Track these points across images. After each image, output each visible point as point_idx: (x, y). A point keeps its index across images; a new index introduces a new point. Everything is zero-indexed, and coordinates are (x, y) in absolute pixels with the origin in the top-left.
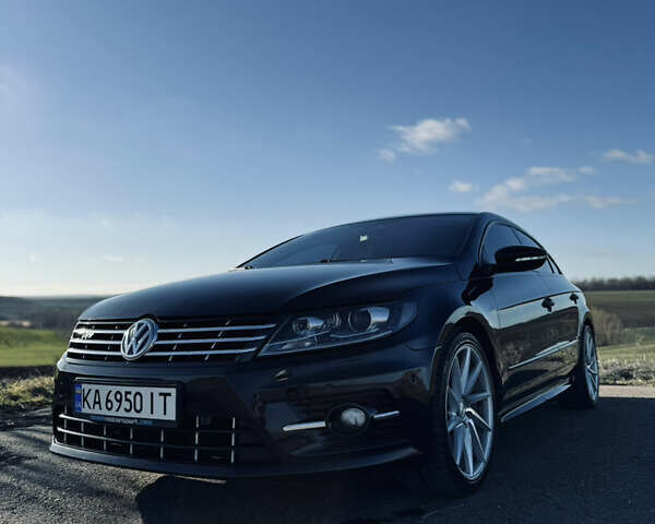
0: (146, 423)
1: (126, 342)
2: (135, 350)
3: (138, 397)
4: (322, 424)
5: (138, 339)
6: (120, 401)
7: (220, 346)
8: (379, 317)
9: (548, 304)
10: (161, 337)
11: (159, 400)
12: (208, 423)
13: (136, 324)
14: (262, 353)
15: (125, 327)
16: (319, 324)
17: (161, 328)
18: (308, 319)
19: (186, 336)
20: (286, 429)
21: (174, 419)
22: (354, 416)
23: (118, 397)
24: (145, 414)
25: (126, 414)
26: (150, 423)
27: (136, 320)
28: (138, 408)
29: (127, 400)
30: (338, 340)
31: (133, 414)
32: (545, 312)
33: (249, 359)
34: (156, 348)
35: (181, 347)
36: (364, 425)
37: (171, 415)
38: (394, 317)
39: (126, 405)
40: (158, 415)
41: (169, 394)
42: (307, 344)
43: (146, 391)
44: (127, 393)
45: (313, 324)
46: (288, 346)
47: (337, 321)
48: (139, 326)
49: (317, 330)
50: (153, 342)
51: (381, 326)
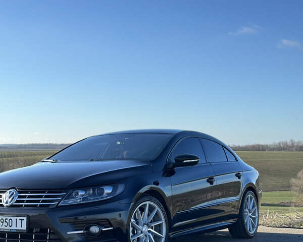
0: (13, 231)
1: (5, 198)
2: (8, 202)
3: (11, 221)
4: (82, 232)
5: (10, 197)
6: (3, 222)
7: (43, 201)
8: (108, 190)
9: (210, 181)
10: (20, 197)
11: (19, 222)
12: (39, 231)
13: (8, 191)
14: (60, 205)
15: (4, 192)
16: (84, 193)
17: (19, 193)
18: (79, 191)
19: (29, 197)
20: (68, 233)
21: (25, 229)
22: (95, 229)
23: (2, 221)
24: (14, 227)
25: (6, 228)
26: (16, 231)
27: (9, 189)
28: (10, 225)
29: (6, 222)
30: (90, 199)
31: (8, 227)
32: (208, 185)
33: (55, 206)
34: (17, 201)
35: (28, 201)
36: (98, 233)
37: (24, 228)
38: (114, 191)
39: (5, 224)
40: (19, 228)
41: (23, 220)
42: (79, 201)
43: (14, 218)
44: (6, 219)
45: (81, 193)
46: (71, 202)
47: (91, 192)
48: (10, 192)
49: (82, 195)
50: (16, 199)
51: (109, 194)
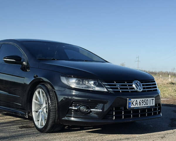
0: (149, 107)
3: (147, 101)
6: (143, 102)
11: (151, 101)
24: (149, 105)
25: (145, 106)
28: (147, 104)
29: (145, 102)
31: (146, 105)
37: (154, 105)
40: (151, 105)
41: (153, 99)
43: (149, 99)
44: (145, 100)
